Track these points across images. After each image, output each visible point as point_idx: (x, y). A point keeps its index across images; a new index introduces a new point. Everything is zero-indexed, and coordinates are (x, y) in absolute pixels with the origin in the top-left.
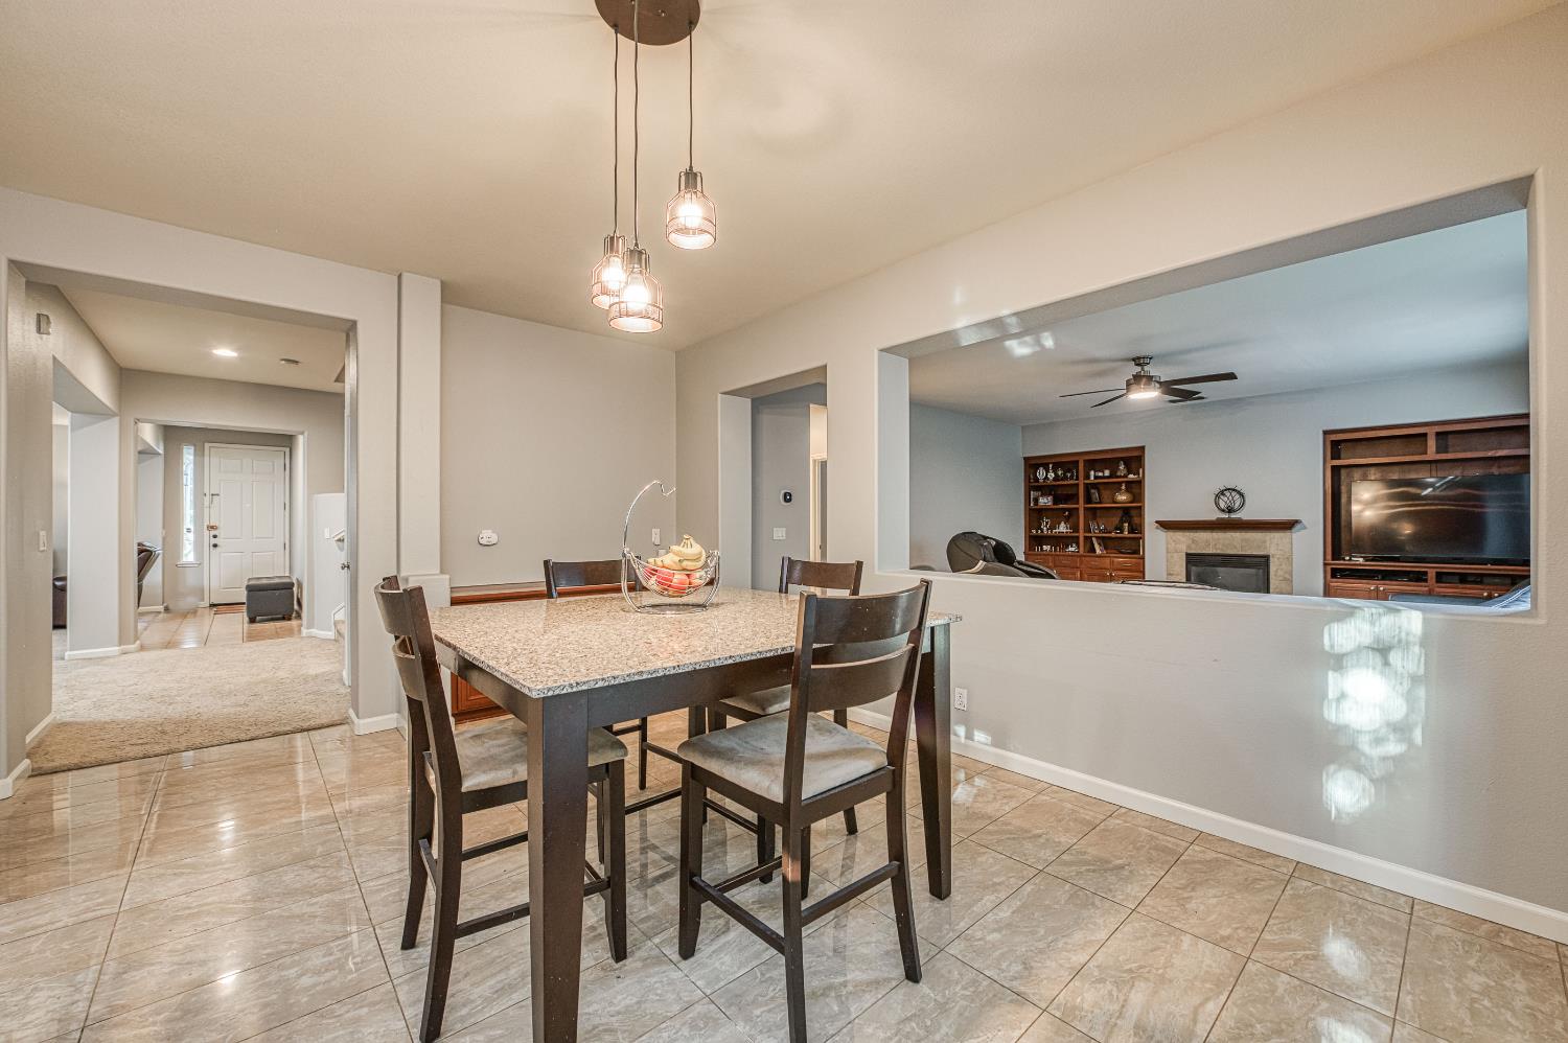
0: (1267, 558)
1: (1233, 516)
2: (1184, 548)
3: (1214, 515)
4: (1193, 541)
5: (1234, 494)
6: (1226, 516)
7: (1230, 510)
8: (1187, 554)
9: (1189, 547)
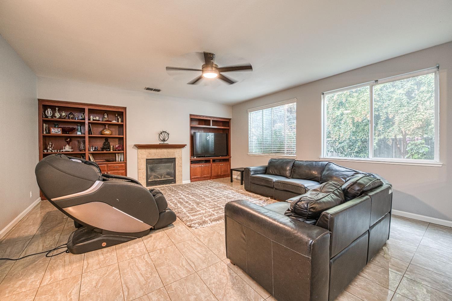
0: (175, 158)
1: (165, 142)
2: (145, 157)
3: (158, 142)
4: (149, 153)
5: (165, 133)
6: (162, 142)
7: (164, 140)
8: (147, 159)
9: (147, 156)
